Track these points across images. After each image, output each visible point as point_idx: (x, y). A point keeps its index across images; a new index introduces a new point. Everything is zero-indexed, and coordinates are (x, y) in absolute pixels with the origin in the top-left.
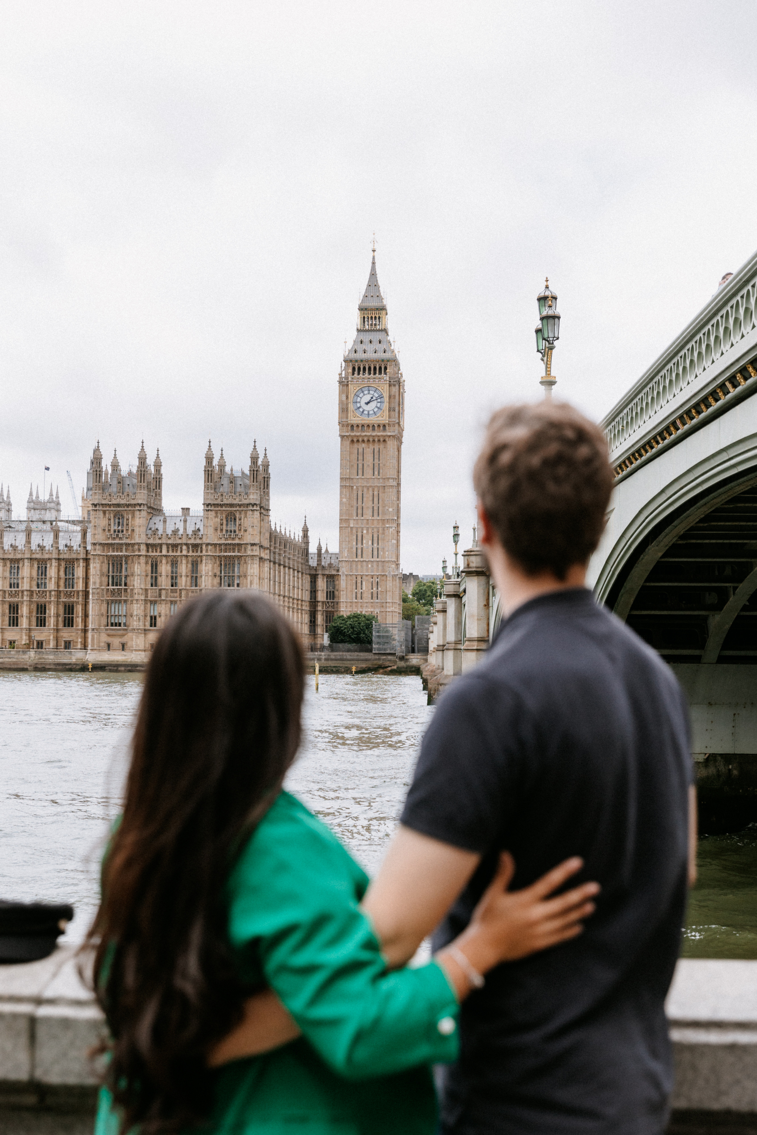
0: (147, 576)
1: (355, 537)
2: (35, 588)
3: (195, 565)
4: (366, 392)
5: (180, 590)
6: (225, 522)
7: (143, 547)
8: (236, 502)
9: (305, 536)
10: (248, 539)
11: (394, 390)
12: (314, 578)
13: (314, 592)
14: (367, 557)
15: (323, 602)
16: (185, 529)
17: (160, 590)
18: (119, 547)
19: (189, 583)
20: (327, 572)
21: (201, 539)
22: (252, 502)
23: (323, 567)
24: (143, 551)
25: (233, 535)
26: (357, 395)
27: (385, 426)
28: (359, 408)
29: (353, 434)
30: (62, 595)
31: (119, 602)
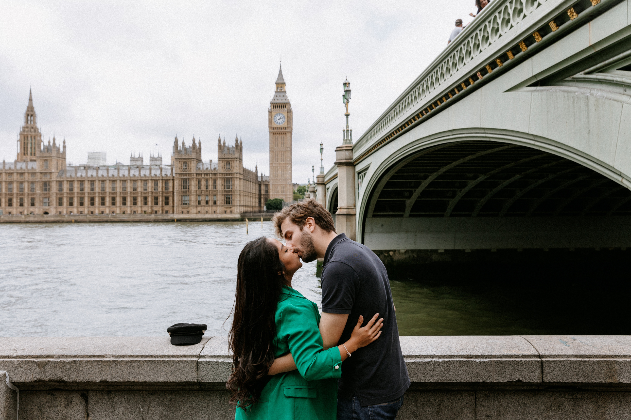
0: (196, 185)
1: (275, 170)
2: (153, 191)
3: (215, 181)
4: (278, 115)
5: (210, 191)
6: (226, 165)
7: (195, 175)
8: (230, 157)
9: (256, 170)
10: (235, 171)
11: (289, 114)
12: (260, 185)
13: (260, 190)
14: (280, 177)
15: (264, 195)
16: (211, 167)
17: (202, 191)
18: (186, 175)
19: (213, 188)
20: (265, 183)
21: (217, 171)
22: (236, 157)
23: (263, 181)
24: (195, 176)
25: (229, 170)
26: (275, 116)
27: (286, 128)
28: (276, 121)
29: (274, 131)
30: (164, 193)
31: (186, 195)
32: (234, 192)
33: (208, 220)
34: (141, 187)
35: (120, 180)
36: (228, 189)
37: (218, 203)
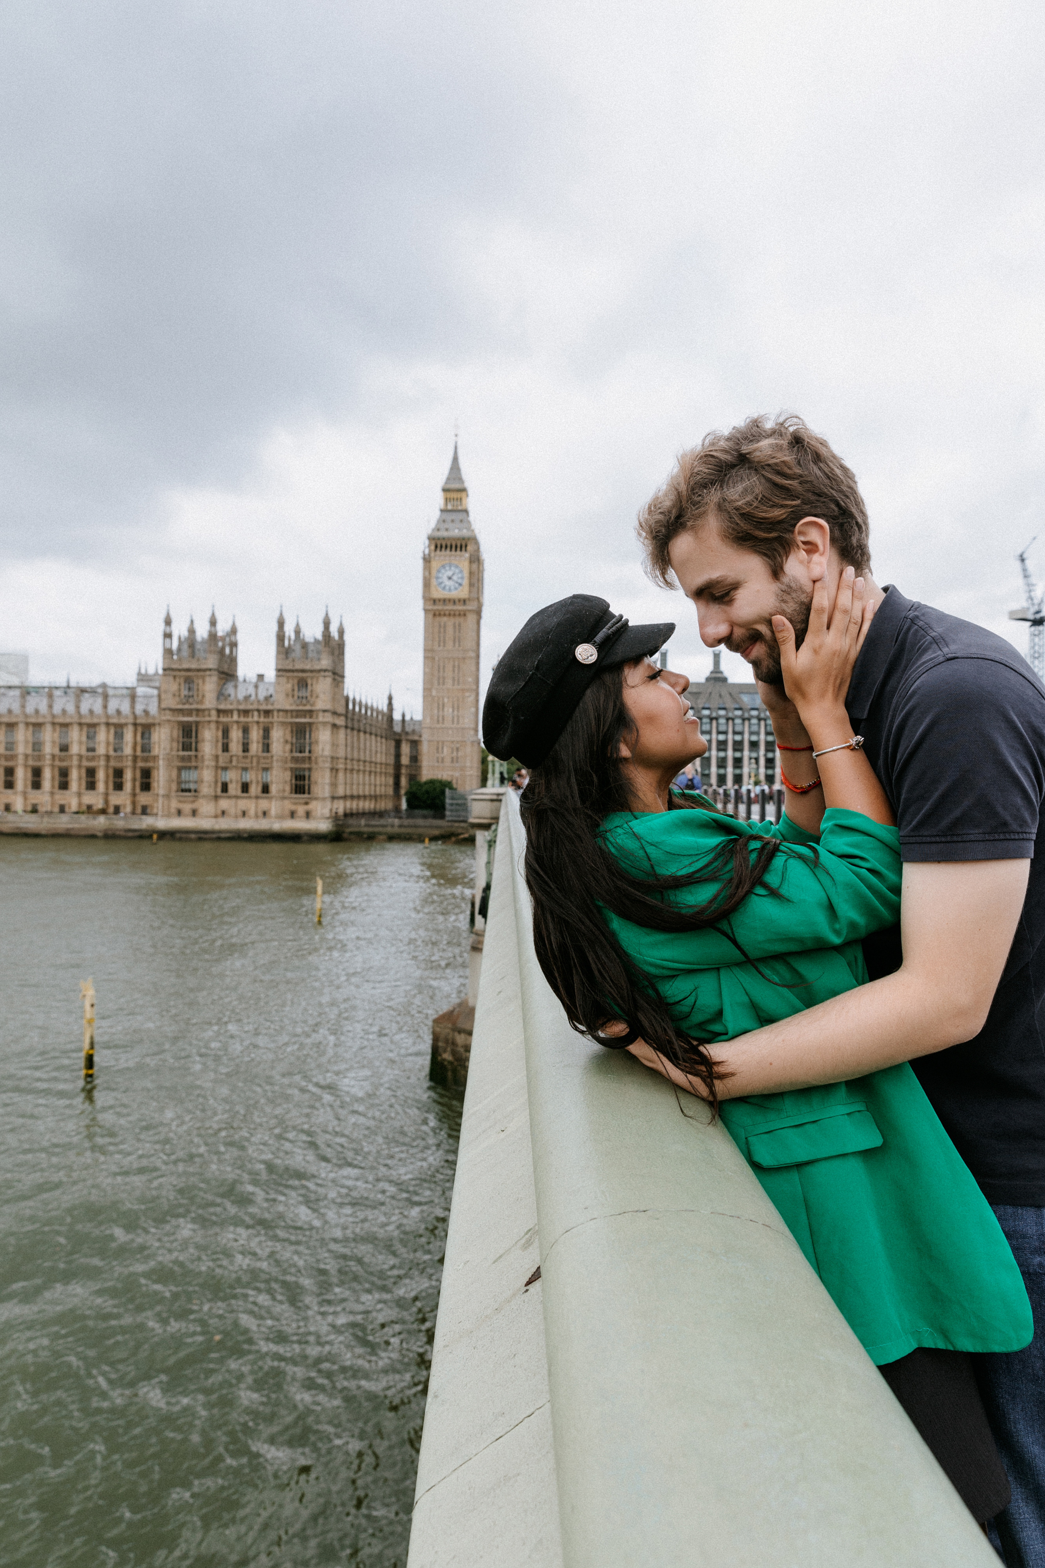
0: (217, 741)
1: (436, 705)
2: (112, 753)
3: (267, 731)
4: (447, 568)
5: (252, 757)
6: (296, 688)
7: (214, 713)
8: (308, 667)
9: (390, 704)
10: (320, 705)
11: (475, 566)
12: (398, 744)
13: (398, 756)
14: (447, 724)
15: (407, 766)
16: (256, 695)
17: (231, 756)
18: (189, 712)
19: (260, 749)
20: (411, 737)
21: (272, 704)
22: (324, 667)
23: (407, 733)
24: (214, 717)
25: (304, 701)
26: (439, 571)
27: (464, 601)
28: (441, 583)
29: (436, 607)
30: (139, 760)
31: (190, 768)
32: (316, 763)
33: (245, 835)
34: (80, 743)
35: (27, 724)
36: (301, 752)
37: (273, 789)
